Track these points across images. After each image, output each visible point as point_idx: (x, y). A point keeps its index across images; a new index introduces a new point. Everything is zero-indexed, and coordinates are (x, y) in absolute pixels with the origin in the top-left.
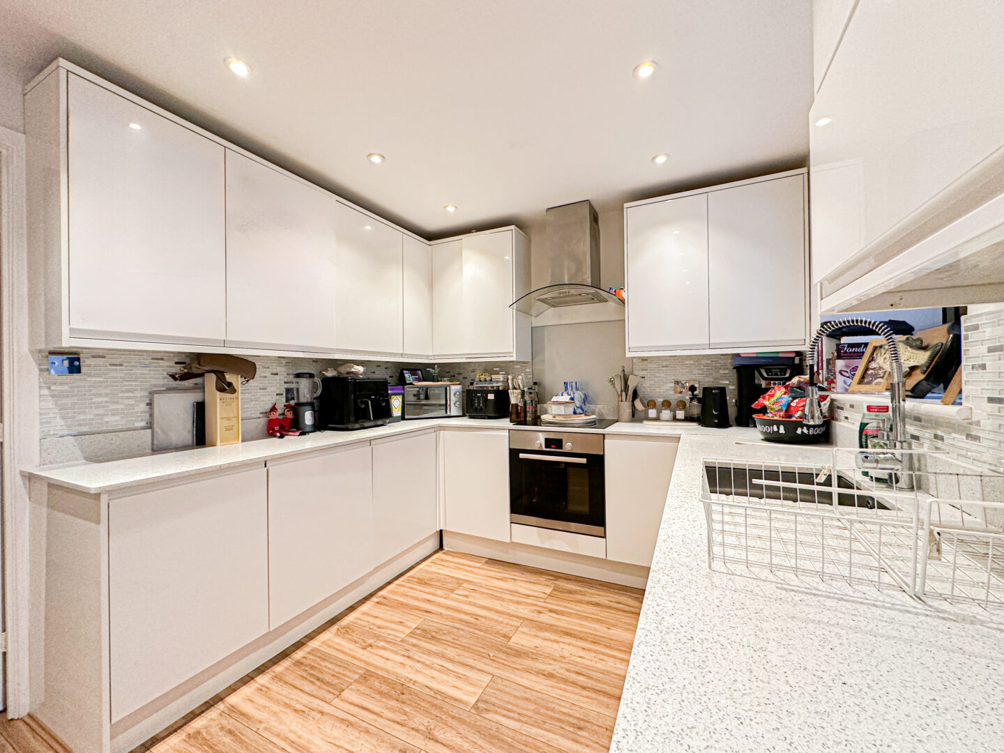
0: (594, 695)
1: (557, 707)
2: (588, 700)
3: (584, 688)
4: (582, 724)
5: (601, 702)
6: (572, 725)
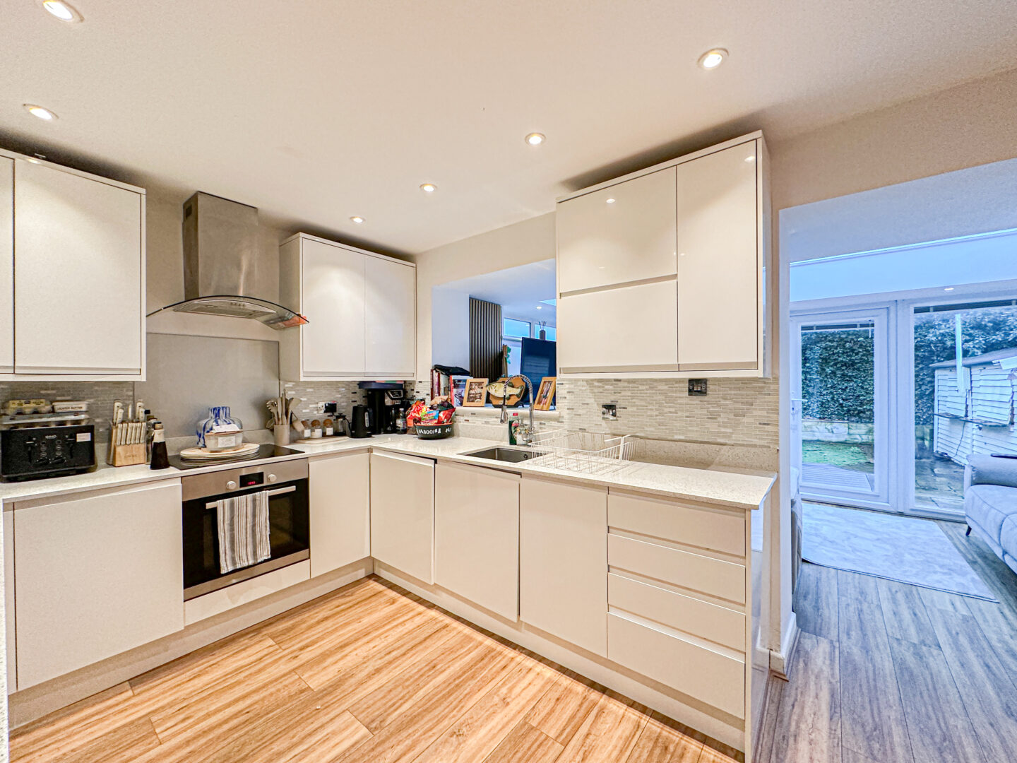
0: (413, 651)
1: (410, 674)
2: (415, 656)
3: (404, 654)
4: (432, 664)
5: (422, 650)
6: (429, 670)
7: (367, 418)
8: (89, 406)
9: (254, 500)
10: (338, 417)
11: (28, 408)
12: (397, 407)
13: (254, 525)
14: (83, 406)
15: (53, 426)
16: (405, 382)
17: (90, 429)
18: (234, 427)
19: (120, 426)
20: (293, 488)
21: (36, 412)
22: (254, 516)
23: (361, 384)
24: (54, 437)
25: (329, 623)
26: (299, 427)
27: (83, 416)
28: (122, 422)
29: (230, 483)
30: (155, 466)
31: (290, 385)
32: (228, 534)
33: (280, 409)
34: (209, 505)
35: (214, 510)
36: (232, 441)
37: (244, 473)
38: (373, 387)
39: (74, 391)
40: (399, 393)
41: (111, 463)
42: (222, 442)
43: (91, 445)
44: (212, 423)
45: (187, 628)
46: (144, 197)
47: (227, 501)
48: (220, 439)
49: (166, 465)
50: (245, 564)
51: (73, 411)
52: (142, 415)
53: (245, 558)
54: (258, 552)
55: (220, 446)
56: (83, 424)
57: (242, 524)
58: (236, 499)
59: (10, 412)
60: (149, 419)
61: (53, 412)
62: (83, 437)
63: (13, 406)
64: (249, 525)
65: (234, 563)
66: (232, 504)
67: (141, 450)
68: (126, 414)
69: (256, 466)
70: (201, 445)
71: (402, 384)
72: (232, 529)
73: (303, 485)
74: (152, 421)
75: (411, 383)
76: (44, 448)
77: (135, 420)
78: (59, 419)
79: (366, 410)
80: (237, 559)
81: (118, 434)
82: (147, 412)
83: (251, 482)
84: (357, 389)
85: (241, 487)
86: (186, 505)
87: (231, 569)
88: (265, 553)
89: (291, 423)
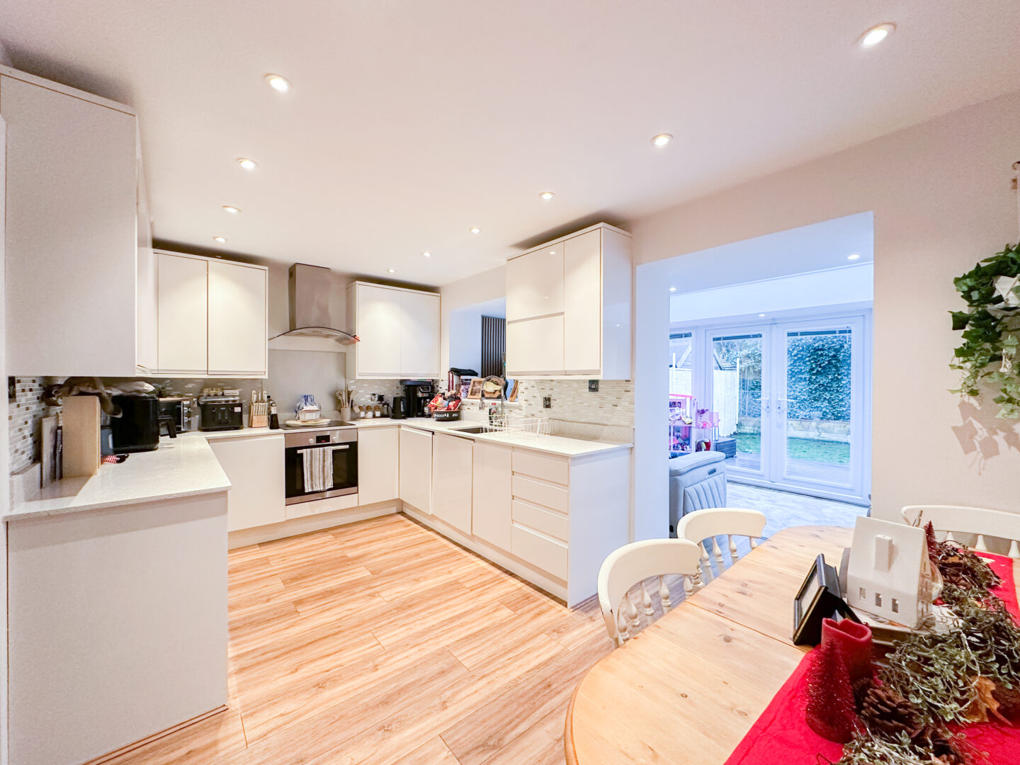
7: (402, 406)
8: (240, 392)
9: (324, 451)
10: (384, 404)
11: (212, 393)
12: (425, 398)
13: (324, 467)
14: (237, 392)
15: (223, 403)
16: (433, 380)
17: (240, 405)
18: (315, 408)
19: (255, 404)
20: (347, 447)
21: (216, 395)
22: (324, 461)
23: (402, 382)
24: (224, 408)
25: (366, 532)
26: (357, 410)
27: (237, 398)
28: (256, 402)
29: (311, 440)
30: (272, 427)
31: (352, 382)
32: (309, 470)
33: (344, 397)
34: (299, 452)
35: (302, 455)
36: (314, 416)
37: (319, 434)
38: (408, 383)
39: (232, 384)
40: (428, 388)
41: (250, 426)
42: (308, 416)
43: (240, 414)
44: (303, 404)
45: (287, 521)
46: (267, 271)
47: (309, 450)
48: (307, 414)
49: (277, 427)
50: (318, 489)
51: (233, 395)
52: (266, 399)
53: (318, 485)
54: (326, 483)
55: (307, 419)
56: (237, 402)
57: (317, 465)
58: (313, 449)
59: (205, 394)
60: (269, 401)
61: (223, 395)
62: (237, 410)
63: (206, 391)
64: (321, 466)
65: (312, 488)
66: (311, 452)
67: (265, 418)
68: (258, 398)
69: (326, 431)
70: (297, 418)
71: (430, 382)
72: (311, 467)
73: (354, 446)
74: (271, 402)
75: (437, 381)
76: (220, 415)
77: (262, 401)
78: (226, 399)
79: (401, 400)
80: (314, 486)
81: (254, 409)
82: (269, 397)
83: (323, 440)
84: (399, 385)
85: (317, 442)
86: (288, 451)
87: (310, 490)
88: (330, 484)
89: (352, 407)
